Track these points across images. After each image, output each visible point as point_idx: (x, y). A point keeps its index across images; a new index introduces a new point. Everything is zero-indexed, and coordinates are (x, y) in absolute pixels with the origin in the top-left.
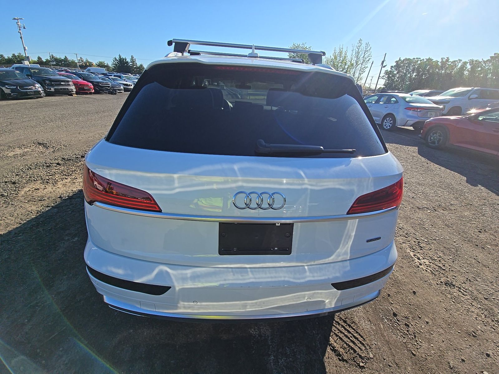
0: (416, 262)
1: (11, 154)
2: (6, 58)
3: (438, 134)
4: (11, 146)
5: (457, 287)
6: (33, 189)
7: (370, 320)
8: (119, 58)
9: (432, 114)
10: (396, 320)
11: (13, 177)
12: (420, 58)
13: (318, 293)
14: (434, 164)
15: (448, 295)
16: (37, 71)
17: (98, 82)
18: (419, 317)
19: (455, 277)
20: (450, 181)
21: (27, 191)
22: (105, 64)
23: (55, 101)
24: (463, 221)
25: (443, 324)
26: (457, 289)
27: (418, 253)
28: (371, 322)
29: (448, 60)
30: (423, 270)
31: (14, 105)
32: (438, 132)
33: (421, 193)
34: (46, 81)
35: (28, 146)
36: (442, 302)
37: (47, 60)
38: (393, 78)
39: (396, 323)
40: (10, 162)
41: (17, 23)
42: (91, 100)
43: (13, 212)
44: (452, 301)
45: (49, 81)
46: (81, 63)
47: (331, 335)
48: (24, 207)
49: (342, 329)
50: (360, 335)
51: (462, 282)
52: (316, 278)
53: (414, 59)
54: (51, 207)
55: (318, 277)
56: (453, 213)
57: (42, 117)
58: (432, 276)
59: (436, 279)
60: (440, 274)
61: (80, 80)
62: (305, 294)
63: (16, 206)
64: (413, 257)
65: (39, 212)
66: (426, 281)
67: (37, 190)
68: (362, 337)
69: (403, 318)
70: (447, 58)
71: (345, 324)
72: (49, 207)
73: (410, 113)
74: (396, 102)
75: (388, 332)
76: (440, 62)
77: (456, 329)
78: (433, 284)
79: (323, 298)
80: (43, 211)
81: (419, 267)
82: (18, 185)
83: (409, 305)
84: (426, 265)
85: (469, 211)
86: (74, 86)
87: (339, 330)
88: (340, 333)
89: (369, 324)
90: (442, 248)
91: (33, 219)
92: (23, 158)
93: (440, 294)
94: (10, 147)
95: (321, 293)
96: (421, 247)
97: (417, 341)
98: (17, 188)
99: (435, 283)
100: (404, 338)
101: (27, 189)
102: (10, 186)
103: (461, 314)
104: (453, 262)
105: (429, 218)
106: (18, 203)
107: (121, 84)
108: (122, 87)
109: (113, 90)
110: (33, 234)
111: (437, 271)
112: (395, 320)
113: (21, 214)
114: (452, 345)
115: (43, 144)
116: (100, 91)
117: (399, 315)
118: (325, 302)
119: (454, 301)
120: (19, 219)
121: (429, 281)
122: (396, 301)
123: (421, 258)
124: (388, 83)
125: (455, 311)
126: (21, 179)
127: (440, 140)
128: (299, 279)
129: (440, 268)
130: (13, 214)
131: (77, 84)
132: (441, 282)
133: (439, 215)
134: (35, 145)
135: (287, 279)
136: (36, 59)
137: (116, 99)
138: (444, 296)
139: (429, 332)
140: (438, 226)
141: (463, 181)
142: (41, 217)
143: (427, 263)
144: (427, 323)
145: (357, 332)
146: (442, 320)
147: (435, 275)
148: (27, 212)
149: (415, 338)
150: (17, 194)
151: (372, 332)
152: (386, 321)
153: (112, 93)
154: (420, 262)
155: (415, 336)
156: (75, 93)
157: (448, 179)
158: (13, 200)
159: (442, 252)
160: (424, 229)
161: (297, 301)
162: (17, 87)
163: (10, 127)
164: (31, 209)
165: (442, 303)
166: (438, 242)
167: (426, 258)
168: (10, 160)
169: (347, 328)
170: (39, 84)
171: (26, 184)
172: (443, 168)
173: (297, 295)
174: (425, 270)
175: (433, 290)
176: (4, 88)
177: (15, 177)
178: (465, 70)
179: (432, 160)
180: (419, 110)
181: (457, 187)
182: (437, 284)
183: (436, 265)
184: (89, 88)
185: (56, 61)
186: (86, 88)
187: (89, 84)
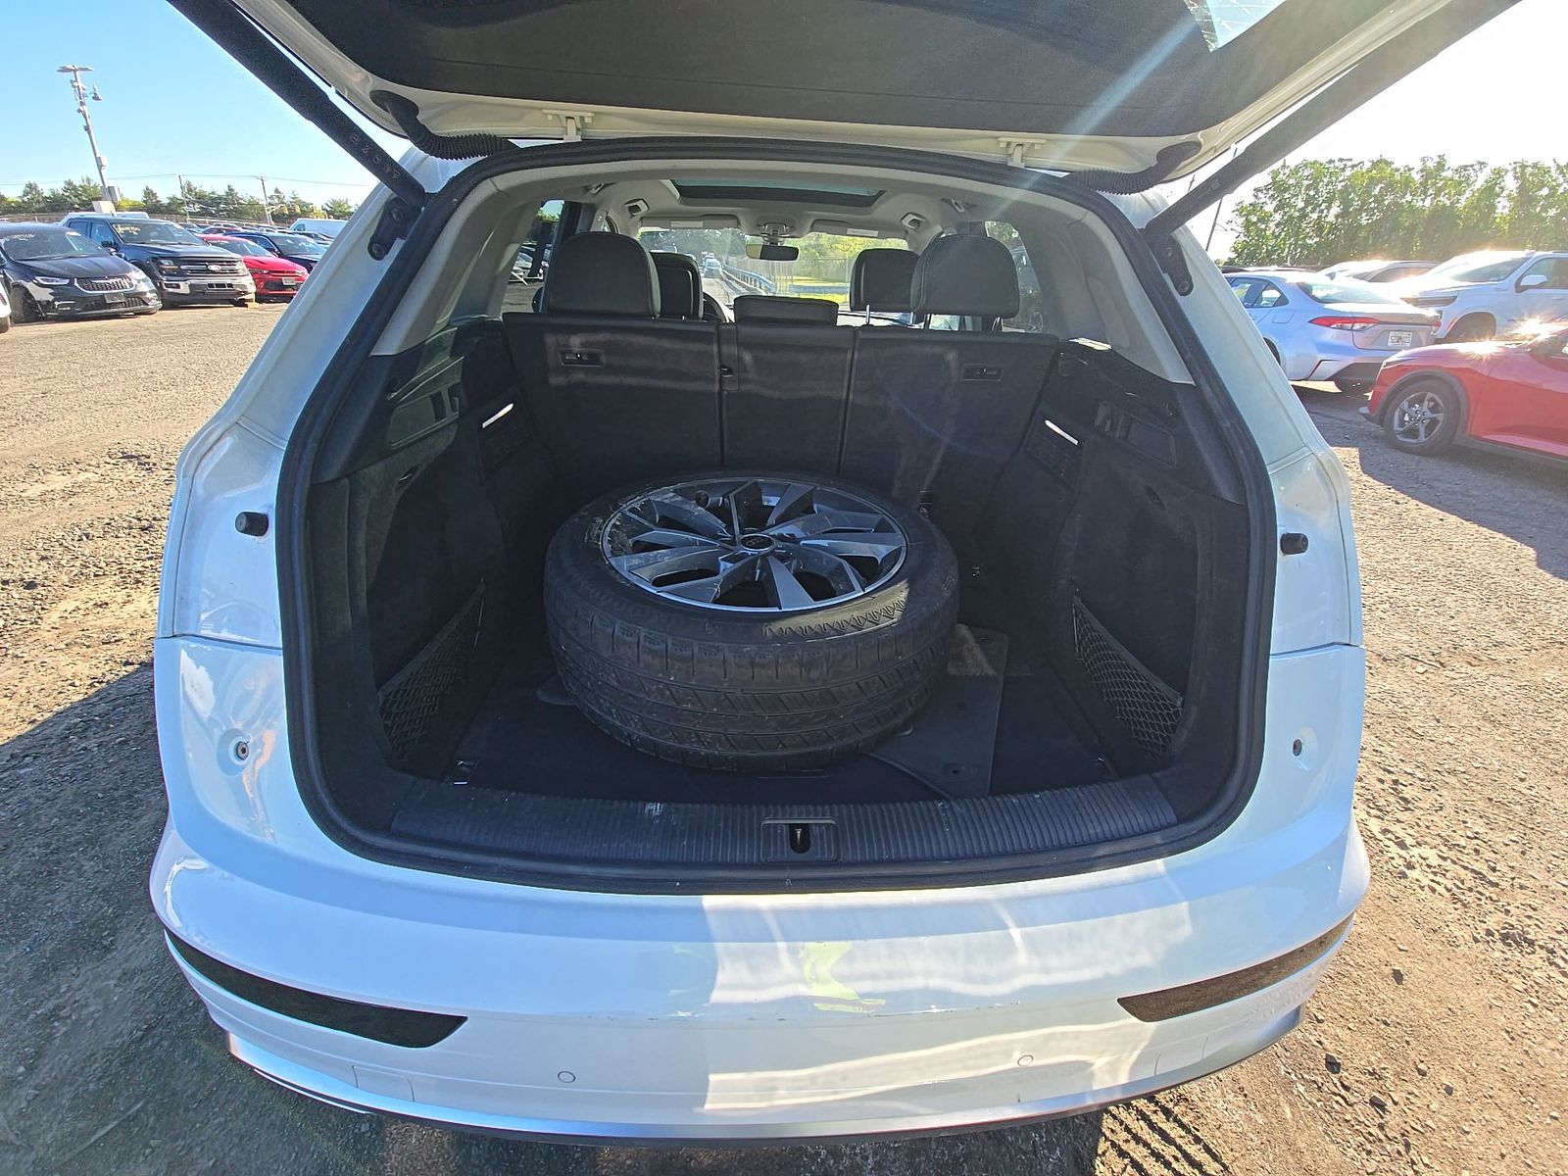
0: (1393, 858)
1: (35, 491)
2: (47, 193)
3: (1426, 403)
4: (36, 465)
5: (1541, 947)
6: (89, 604)
7: (1242, 1089)
9: (1400, 338)
10: (1338, 1084)
11: (30, 567)
12: (1351, 160)
13: (1064, 1034)
14: (1417, 502)
15: (1516, 980)
16: (134, 230)
18: (1419, 1070)
19: (1535, 910)
20: (1483, 562)
21: (69, 610)
22: (349, 207)
23: (191, 322)
24: (1541, 701)
25: (1501, 1093)
26: (1544, 954)
27: (1398, 821)
28: (1245, 1095)
29: (1441, 165)
30: (1422, 888)
31: (63, 338)
32: (1427, 397)
33: (1387, 606)
34: (162, 261)
35: (89, 465)
36: (1495, 1009)
37: (173, 200)
38: (1263, 226)
39: (1338, 1098)
40: (28, 515)
41: (72, 82)
43: (16, 682)
44: (1530, 1002)
45: (171, 262)
46: (277, 204)
47: (1100, 1152)
48: (53, 664)
49: (1140, 1128)
50: (1208, 1150)
51: (1559, 928)
52: (1057, 978)
53: (1331, 161)
54: (136, 666)
55: (1063, 970)
56: (1506, 674)
57: (145, 373)
58: (1456, 909)
59: (1469, 921)
60: (1480, 900)
61: (270, 257)
62: (1012, 1042)
63: (25, 662)
64: (1380, 836)
65: (98, 682)
66: (1435, 931)
67: (100, 606)
68: (1215, 1158)
69: (1363, 1078)
70: (1439, 156)
71: (1152, 1107)
72: (132, 664)
73: (1330, 335)
74: (1282, 301)
75: (1310, 1135)
76: (1416, 170)
77: (1544, 1105)
78: (1462, 941)
79: (1084, 1053)
80: (109, 677)
81: (1404, 876)
82: (43, 592)
83: (1383, 1026)
84: (1429, 866)
85: (1556, 667)
86: (250, 277)
87: (1128, 1129)
88: (1133, 1142)
89: (1242, 1104)
90: (1479, 802)
91: (73, 707)
92: (68, 503)
93: (1487, 975)
94: (34, 467)
95: (1077, 1036)
96: (1404, 799)
97: (1413, 1163)
98: (39, 602)
99: (1467, 937)
100: (1369, 1153)
101: (68, 605)
102: (17, 596)
103: (1560, 1047)
104: (1523, 853)
105: (1423, 694)
106: (36, 652)
110: (68, 758)
111: (1470, 890)
112: (1335, 1085)
113: (38, 688)
114: (1530, 1166)
115: (138, 457)
117: (1346, 1064)
118: (1092, 1065)
119: (1535, 1001)
120: (32, 705)
121: (1447, 930)
122: (1335, 1011)
123: (1409, 841)
124: (1246, 245)
125: (1539, 1039)
126: (54, 572)
127: (1434, 421)
128: (985, 981)
129: (1481, 879)
130: (15, 689)
131: (261, 269)
132: (1489, 933)
133: (1456, 682)
134: (114, 461)
135: (935, 983)
136: (138, 197)
138: (1502, 985)
139: (1455, 1125)
140: (1459, 721)
141: (1523, 560)
142: (100, 699)
143: (1434, 861)
144: (1449, 1090)
145: (1198, 1140)
146: (1497, 1077)
147: (1464, 905)
148: (60, 683)
149: (1407, 1153)
150: (36, 623)
151: (1252, 1136)
152: (1302, 1089)
154: (1408, 858)
155: (1407, 1145)
156: (253, 296)
157: (1473, 553)
158: (19, 640)
159: (1481, 817)
160: (1409, 733)
161: (979, 1067)
162: (71, 284)
163: (41, 405)
164: (73, 671)
165: (1495, 1012)
166: (1466, 782)
167: (1426, 843)
168: (28, 509)
169: (1159, 1119)
170: (141, 271)
171: (67, 588)
172: (1453, 519)
173: (980, 1046)
174: (1426, 888)
175: (1461, 962)
176: (30, 286)
177: (34, 566)
178: (1498, 196)
179: (1410, 490)
180: (1357, 326)
181: (1507, 581)
182: (1476, 940)
183: (1466, 868)
184: (298, 280)
185: (200, 203)
186: (287, 281)
187: (296, 268)
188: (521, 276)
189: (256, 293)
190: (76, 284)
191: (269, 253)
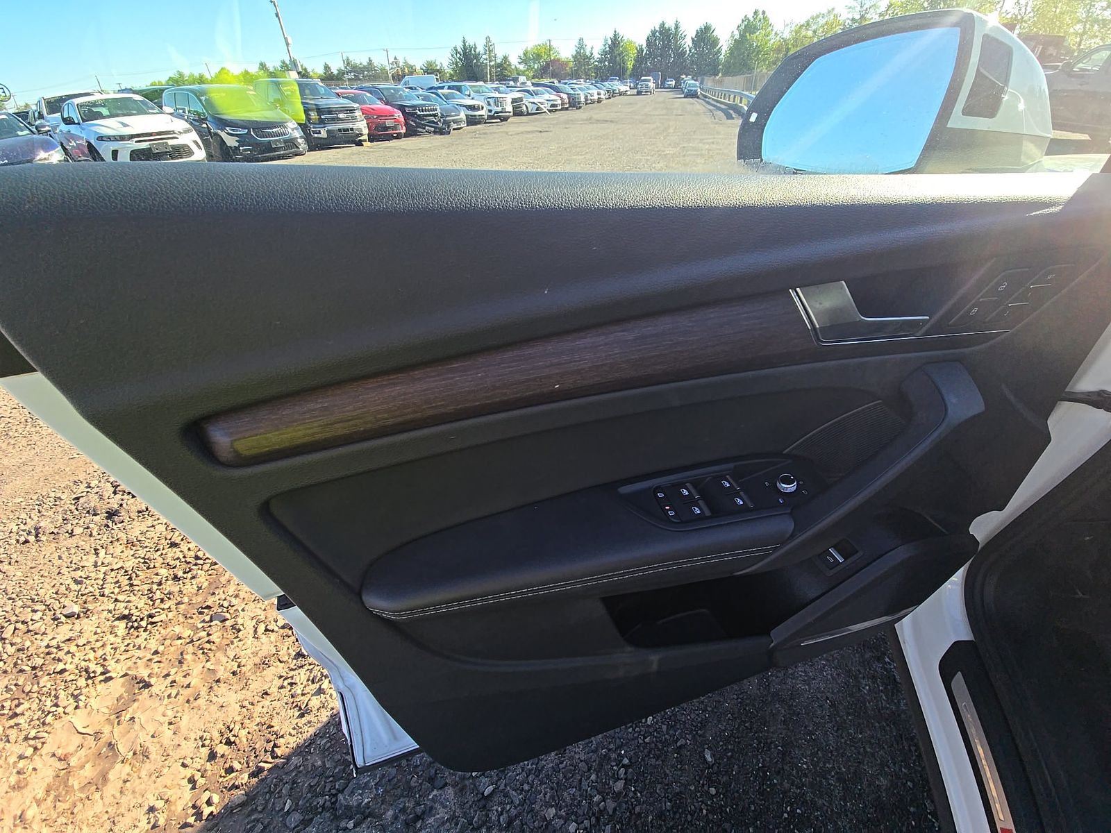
8: (462, 47)
17: (414, 107)
22: (436, 66)
34: (311, 112)
37: (339, 70)
42: (395, 152)
45: (316, 113)
46: (395, 68)
61: (379, 105)
86: (365, 122)
107: (461, 105)
108: (462, 116)
109: (446, 123)
116: (417, 127)
131: (373, 114)
137: (447, 146)
153: (440, 132)
156: (366, 137)
162: (249, 131)
176: (223, 134)
184: (395, 122)
185: (354, 72)
186: (389, 123)
187: (394, 112)
188: (545, 107)
189: (368, 135)
190: (252, 133)
191: (379, 102)
